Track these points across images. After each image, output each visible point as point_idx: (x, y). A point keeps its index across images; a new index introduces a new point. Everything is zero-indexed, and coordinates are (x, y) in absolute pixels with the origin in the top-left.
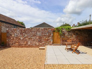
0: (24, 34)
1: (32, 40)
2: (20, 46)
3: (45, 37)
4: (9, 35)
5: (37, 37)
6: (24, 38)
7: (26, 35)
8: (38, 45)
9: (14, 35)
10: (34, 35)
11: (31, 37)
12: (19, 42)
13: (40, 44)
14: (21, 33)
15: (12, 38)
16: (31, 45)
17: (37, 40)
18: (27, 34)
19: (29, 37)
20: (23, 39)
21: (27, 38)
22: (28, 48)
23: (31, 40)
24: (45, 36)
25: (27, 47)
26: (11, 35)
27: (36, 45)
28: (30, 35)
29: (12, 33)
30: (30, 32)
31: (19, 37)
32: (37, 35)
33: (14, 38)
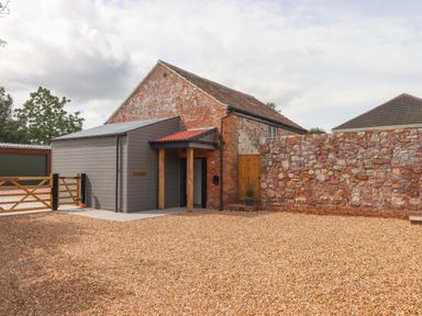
0: (331, 156)
1: (370, 182)
2: (315, 207)
4: (270, 163)
5: (396, 171)
6: (330, 173)
7: (341, 162)
8: (402, 208)
9: (291, 161)
10: (379, 163)
11: (366, 169)
12: (310, 193)
13: (413, 201)
14: (317, 155)
15: (281, 176)
16: (367, 206)
17: (395, 186)
18: (343, 157)
19: (355, 171)
20: (326, 181)
21: (346, 176)
22: (350, 219)
23: (363, 183)
25: (348, 214)
26: (277, 162)
27: (389, 206)
28: (362, 160)
29: (282, 155)
30: (362, 150)
31: (311, 172)
32: (394, 161)
33: (291, 175)
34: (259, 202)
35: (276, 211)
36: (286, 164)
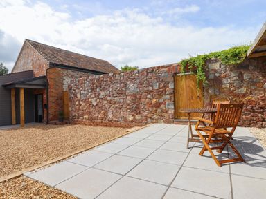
0: (98, 90)
1: (117, 105)
2: (92, 122)
3: (149, 96)
4: (72, 95)
5: (129, 98)
6: (98, 100)
7: (103, 93)
8: (132, 121)
9: (81, 94)
10: (121, 93)
11: (114, 97)
12: (89, 113)
13: (138, 117)
14: (92, 89)
15: (77, 103)
16: (115, 121)
17: (128, 107)
18: (103, 90)
19: (109, 99)
20: (97, 105)
21: (105, 102)
22: (108, 129)
23: (113, 106)
24: (149, 92)
25: (107, 126)
26: (75, 95)
27: (125, 120)
28: (112, 91)
29: (77, 91)
30: (112, 85)
31: (90, 100)
32: (127, 91)
33: (81, 102)
34: (68, 119)
35: (75, 124)
36: (78, 96)
